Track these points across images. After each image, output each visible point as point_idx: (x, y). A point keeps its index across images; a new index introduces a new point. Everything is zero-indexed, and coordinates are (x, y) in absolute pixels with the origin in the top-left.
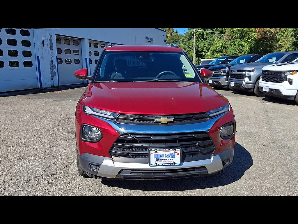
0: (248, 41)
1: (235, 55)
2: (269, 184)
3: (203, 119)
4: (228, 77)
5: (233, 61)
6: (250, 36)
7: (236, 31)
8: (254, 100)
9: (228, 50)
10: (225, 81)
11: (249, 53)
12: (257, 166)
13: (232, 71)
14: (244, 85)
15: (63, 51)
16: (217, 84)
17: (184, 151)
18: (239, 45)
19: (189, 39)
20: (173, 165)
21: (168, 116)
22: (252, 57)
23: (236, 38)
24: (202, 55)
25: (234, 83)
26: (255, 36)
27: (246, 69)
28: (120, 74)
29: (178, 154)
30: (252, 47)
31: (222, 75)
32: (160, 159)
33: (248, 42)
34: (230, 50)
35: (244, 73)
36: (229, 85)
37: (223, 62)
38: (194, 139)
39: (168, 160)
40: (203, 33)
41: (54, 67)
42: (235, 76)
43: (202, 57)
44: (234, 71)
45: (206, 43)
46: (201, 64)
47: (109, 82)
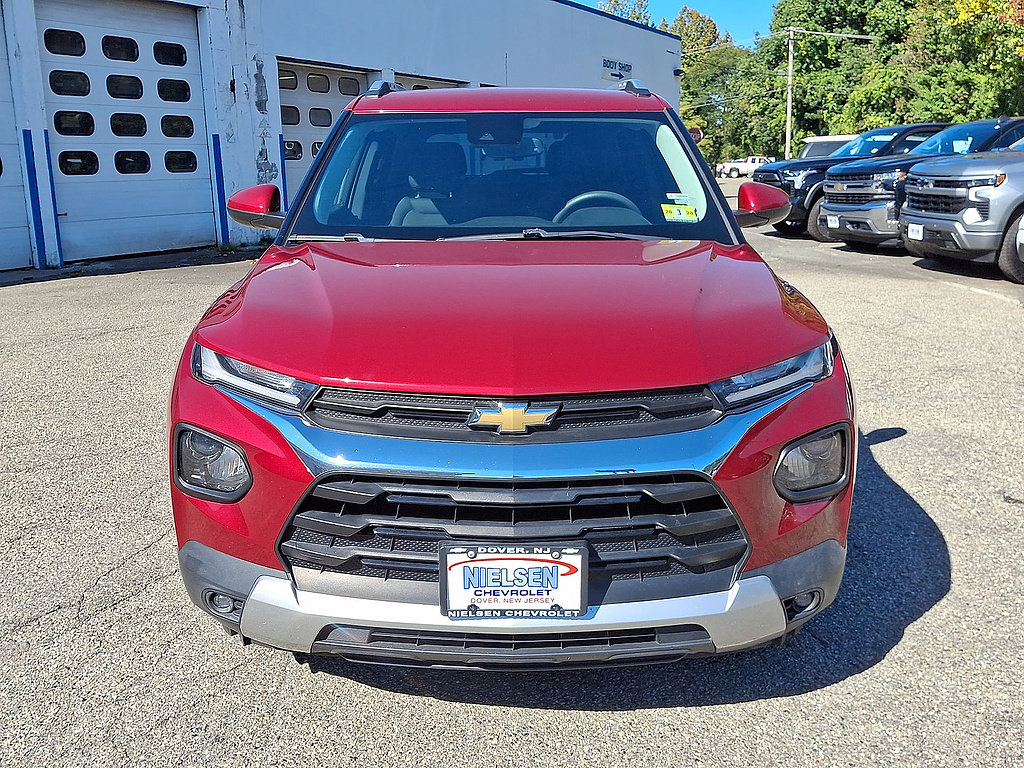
0: (991, 67)
1: (941, 120)
2: (1005, 696)
3: (693, 417)
4: (898, 205)
5: (926, 143)
6: (1000, 49)
7: (946, 33)
8: (995, 295)
9: (915, 103)
10: (889, 222)
11: (994, 113)
12: (965, 599)
13: (914, 182)
14: (959, 237)
15: (304, 117)
16: (859, 230)
17: (604, 556)
18: (958, 83)
19: (772, 65)
20: (552, 618)
21: (530, 401)
22: (997, 127)
23: (948, 59)
24: (817, 120)
25: (921, 227)
26: (1018, 48)
27: (971, 173)
28: (429, 204)
29: (573, 570)
30: (1009, 91)
31: (876, 197)
32: (493, 589)
33: (990, 71)
34: (925, 103)
35: (961, 191)
36: (904, 235)
37: (886, 149)
38: (647, 506)
39: (528, 596)
40: (826, 40)
41: (271, 171)
42: (926, 203)
43: (817, 127)
44: (923, 183)
45: (836, 77)
46: (804, 156)
47: (342, 239)
